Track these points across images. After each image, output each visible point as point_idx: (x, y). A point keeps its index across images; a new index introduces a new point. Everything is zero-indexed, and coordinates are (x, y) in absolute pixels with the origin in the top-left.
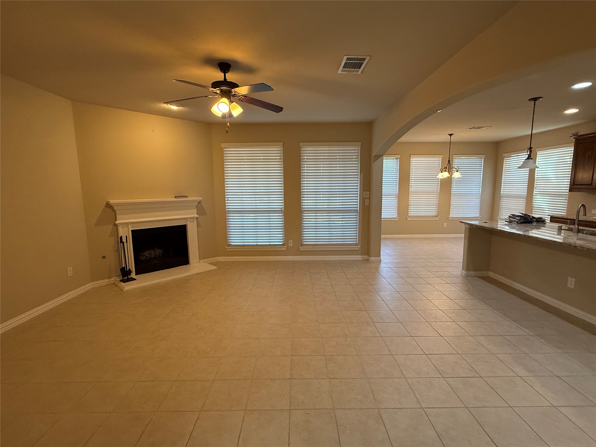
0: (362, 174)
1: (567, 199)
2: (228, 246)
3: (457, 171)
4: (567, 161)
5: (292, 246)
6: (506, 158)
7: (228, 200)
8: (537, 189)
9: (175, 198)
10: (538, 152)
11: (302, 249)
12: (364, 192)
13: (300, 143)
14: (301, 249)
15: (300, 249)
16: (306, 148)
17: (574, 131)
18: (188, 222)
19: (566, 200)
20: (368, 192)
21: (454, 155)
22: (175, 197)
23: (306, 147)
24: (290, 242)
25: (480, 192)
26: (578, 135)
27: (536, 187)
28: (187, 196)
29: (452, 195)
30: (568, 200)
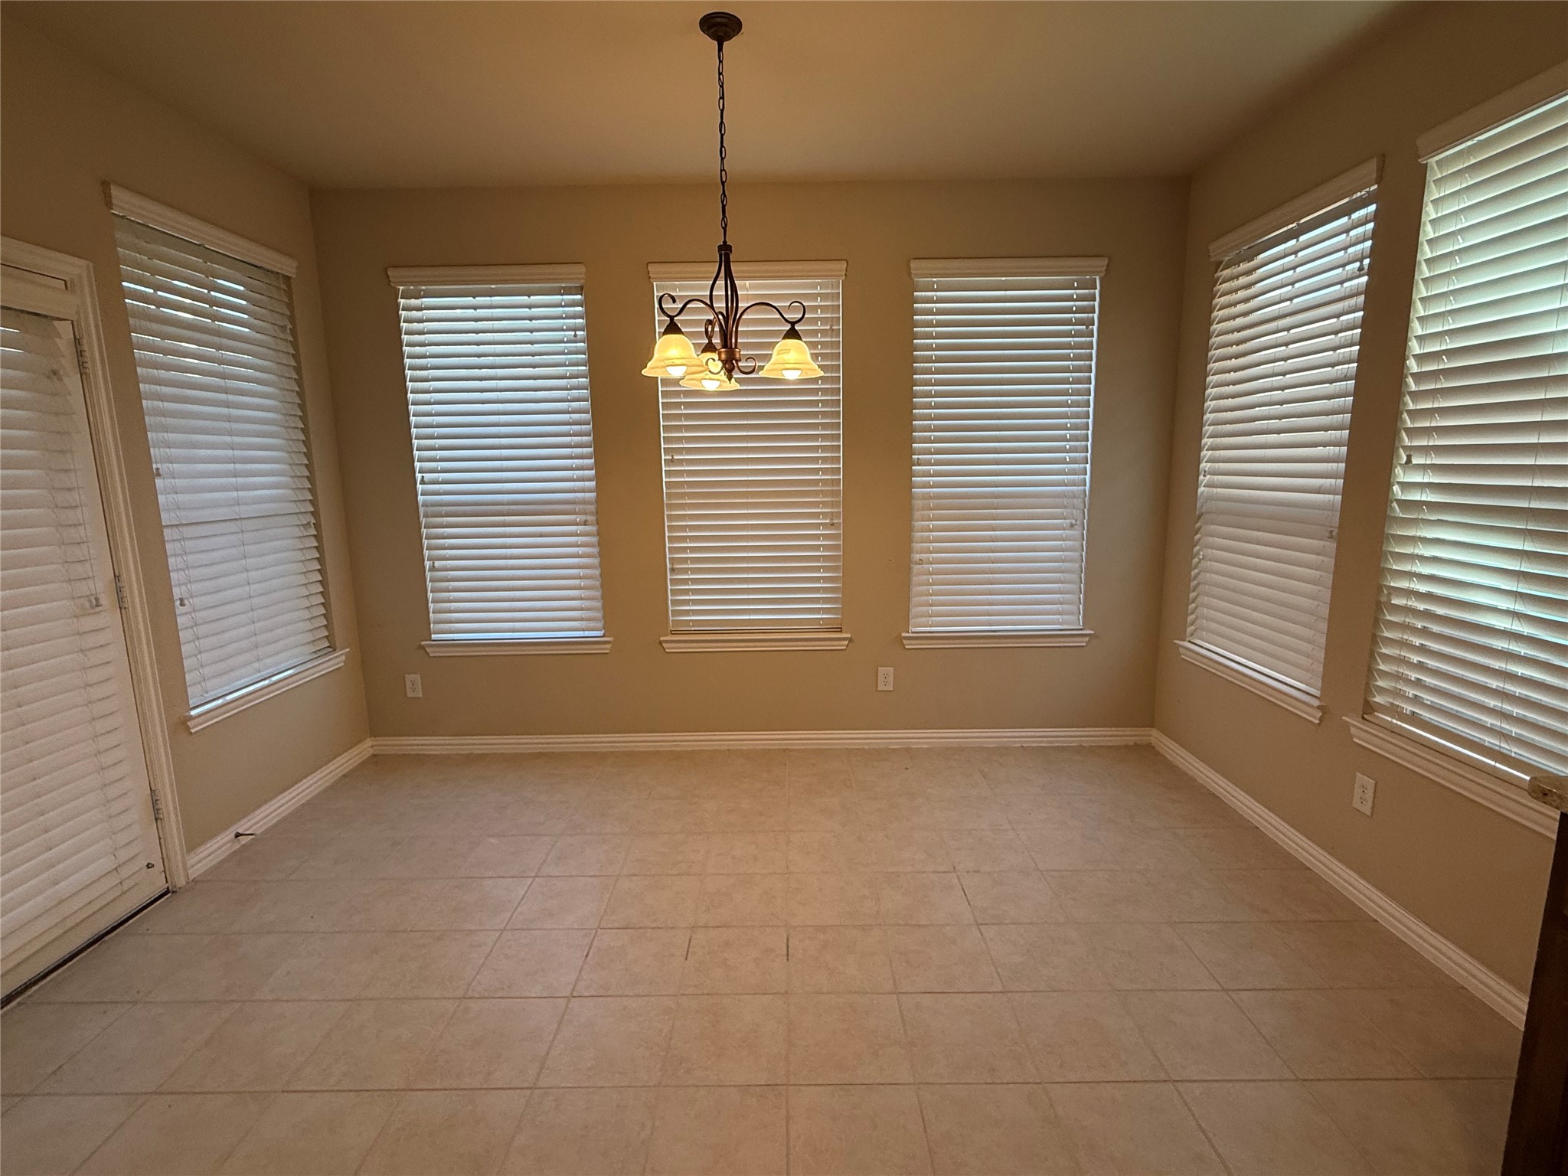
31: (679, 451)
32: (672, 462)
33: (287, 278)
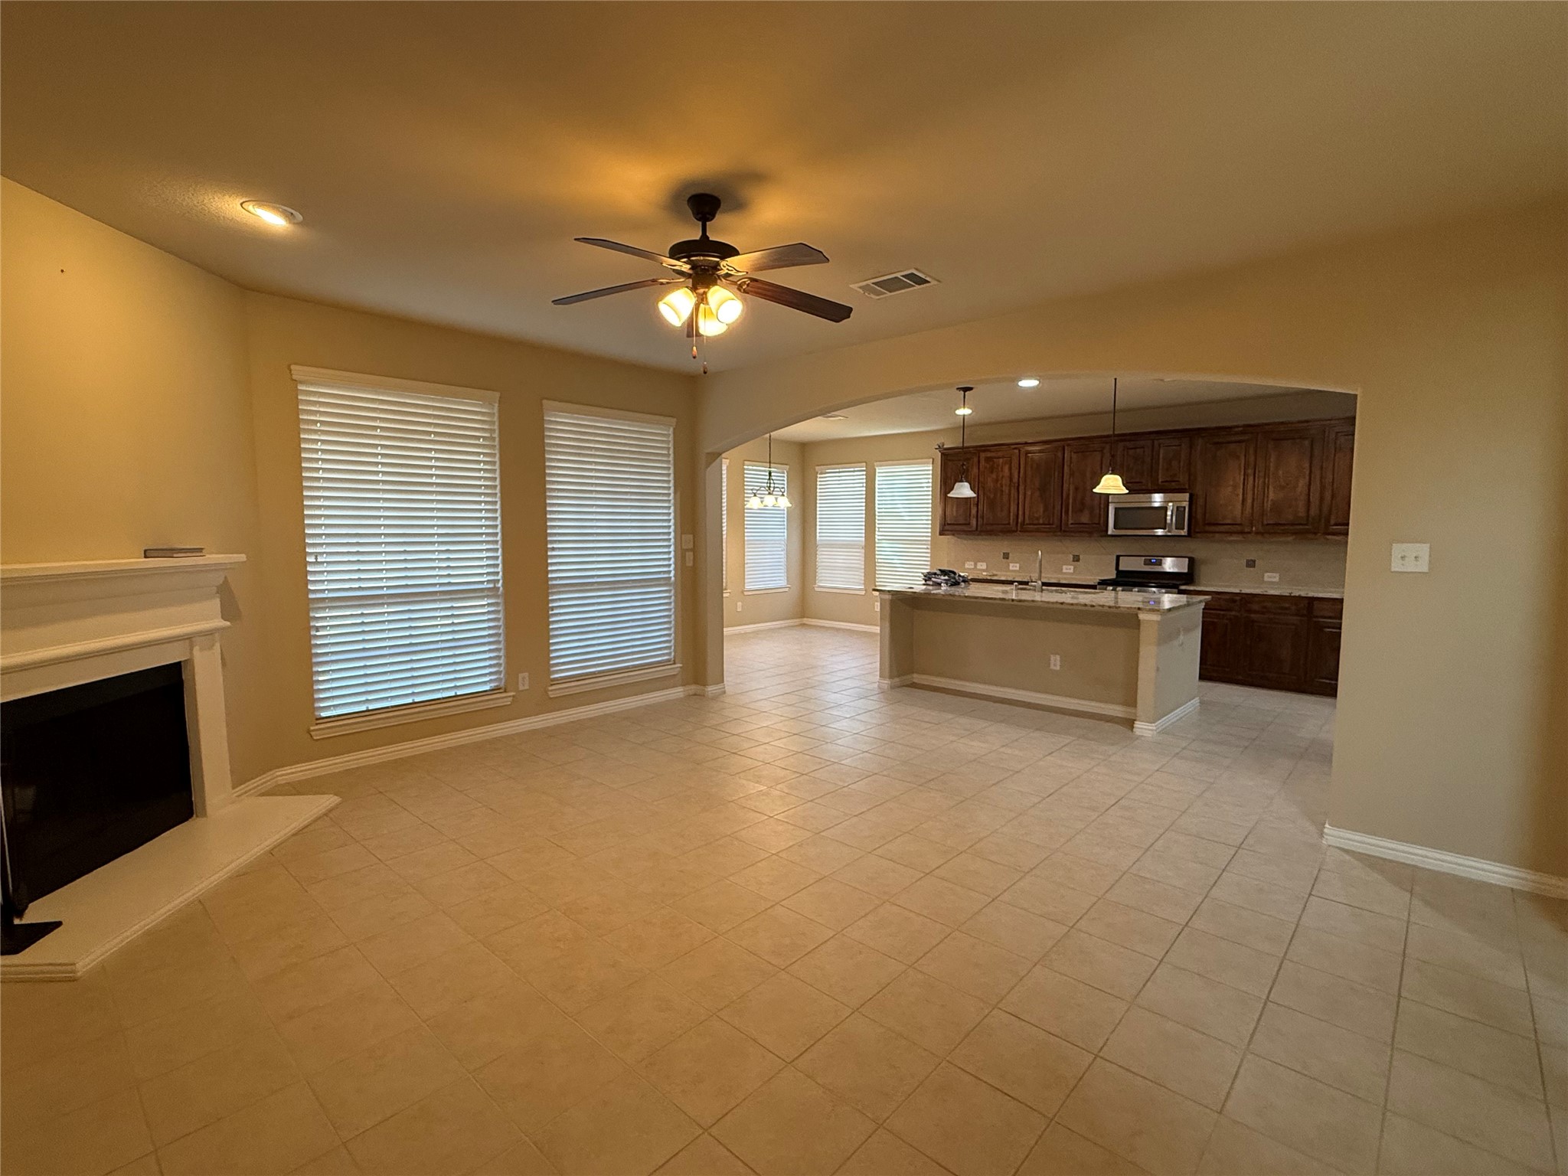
0: (678, 494)
1: (929, 547)
2: (318, 722)
3: (755, 495)
4: (923, 487)
5: (528, 688)
6: (821, 474)
7: (317, 563)
8: (882, 532)
9: (146, 557)
10: (877, 468)
11: (554, 692)
12: (683, 536)
13: (545, 402)
14: (552, 695)
15: (550, 693)
16: (560, 417)
17: (940, 440)
18: (196, 650)
19: (927, 548)
20: (691, 536)
21: (746, 462)
22: (145, 551)
23: (555, 415)
24: (524, 678)
25: (786, 537)
26: (945, 447)
27: (879, 528)
28: (200, 550)
29: (746, 543)
30: (931, 549)
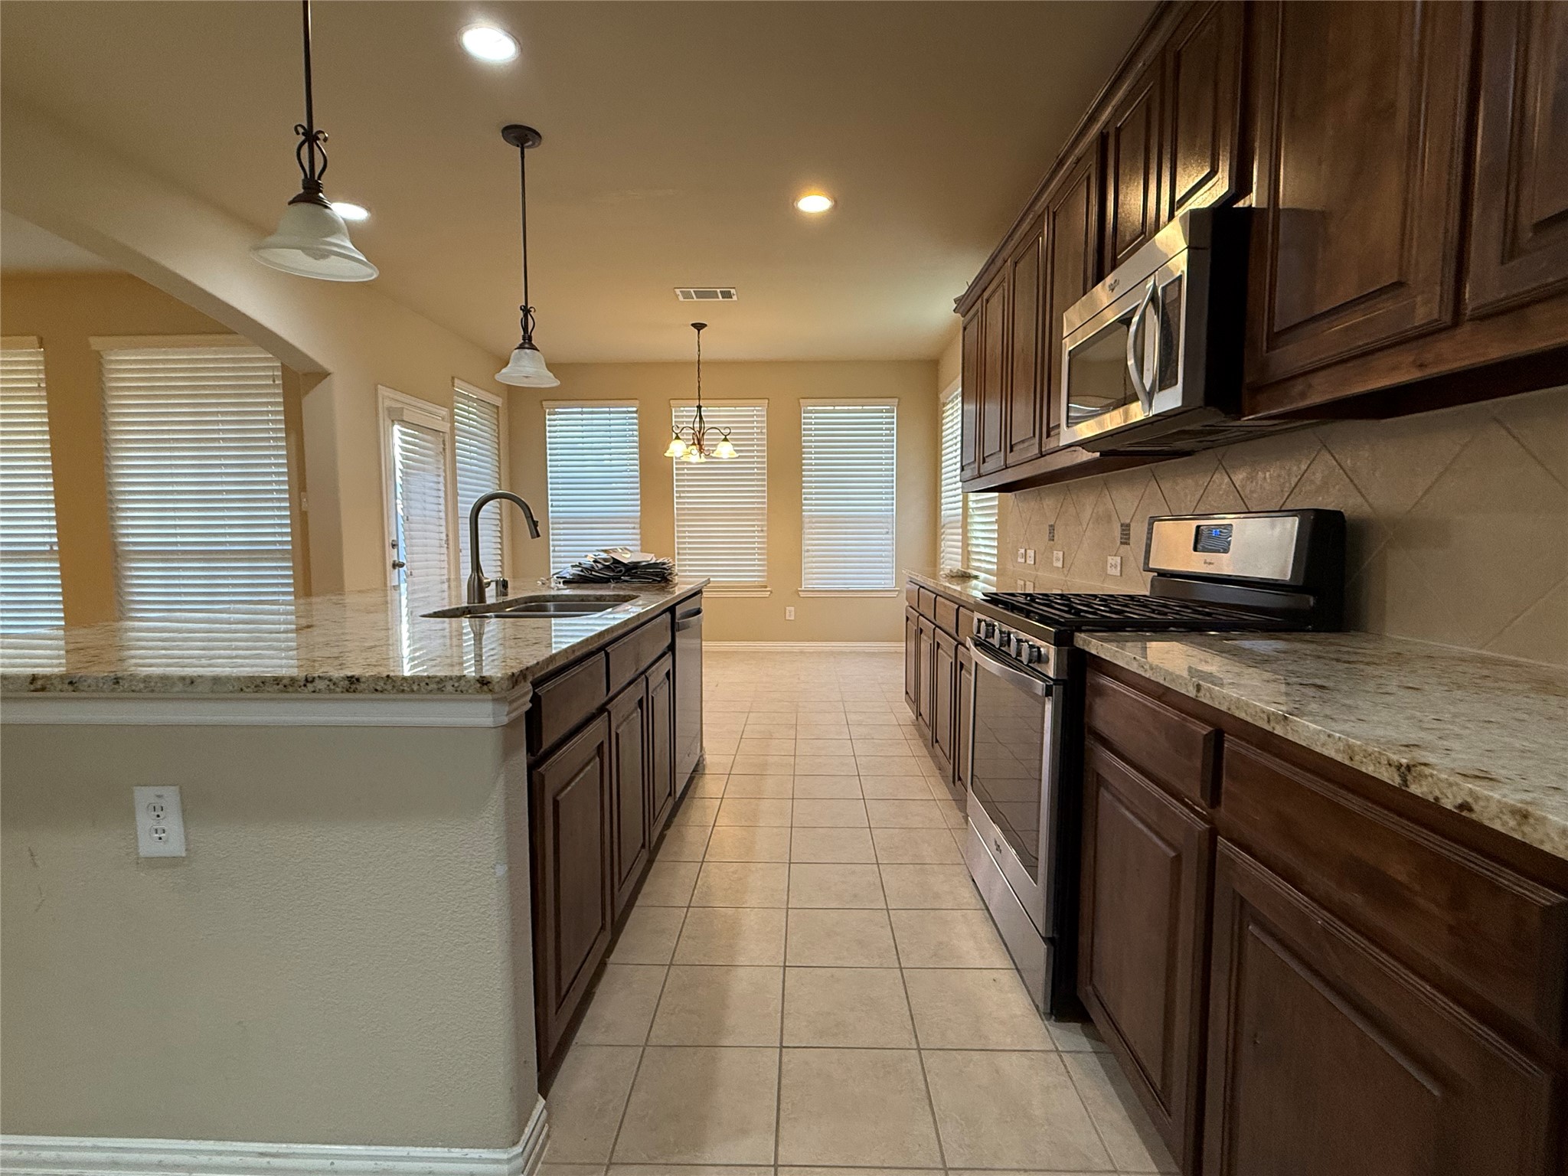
1: (998, 518)
25: (894, 513)
31: (683, 492)
32: (680, 497)
33: (498, 407)
